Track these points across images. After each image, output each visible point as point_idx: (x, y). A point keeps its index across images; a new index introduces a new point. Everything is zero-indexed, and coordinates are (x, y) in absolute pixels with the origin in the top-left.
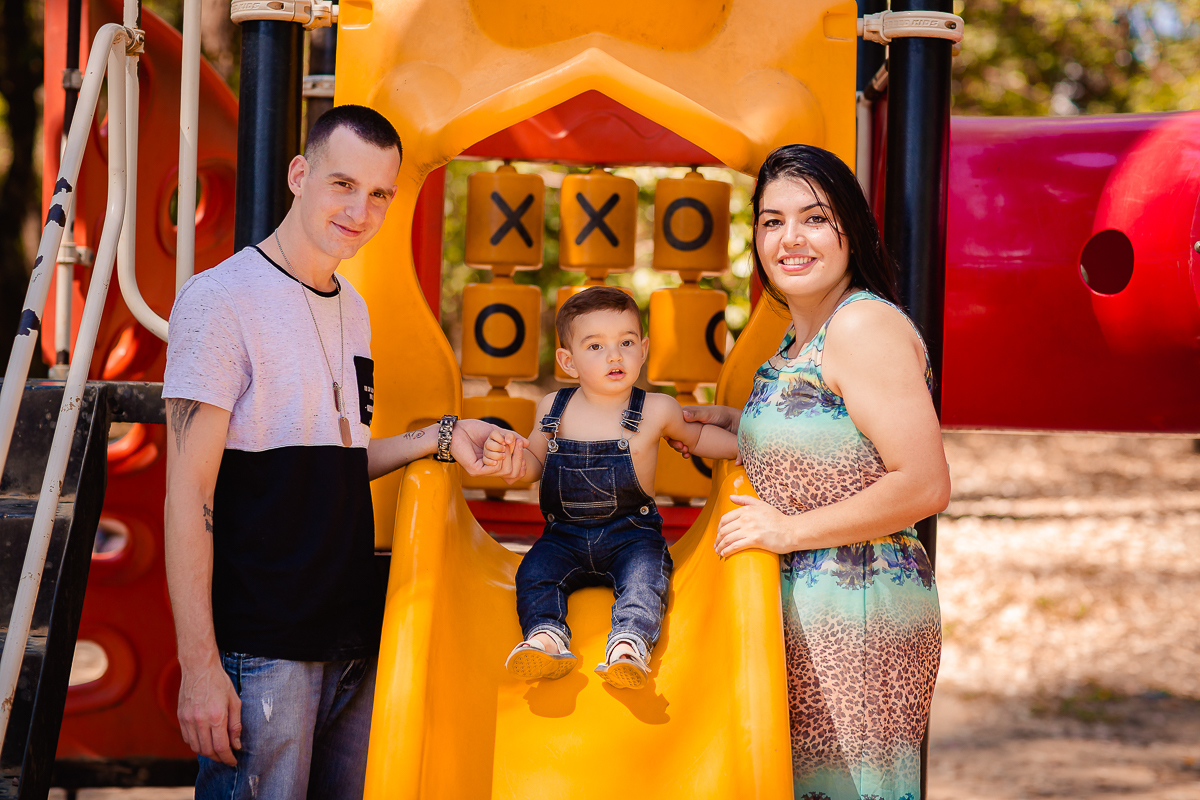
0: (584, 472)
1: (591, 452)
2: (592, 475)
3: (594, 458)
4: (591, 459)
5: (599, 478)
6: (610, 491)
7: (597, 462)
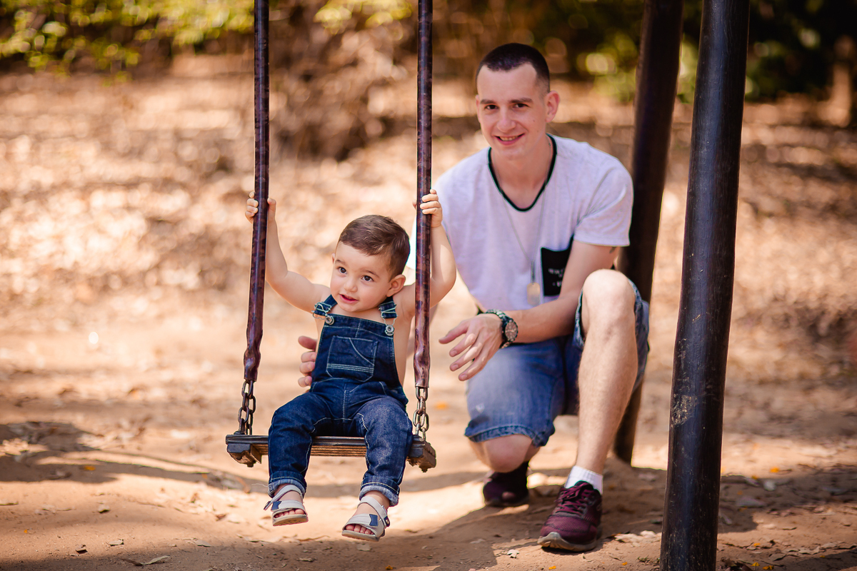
0: (352, 340)
1: (361, 327)
2: (358, 344)
3: (363, 331)
4: (360, 331)
5: (363, 347)
6: (370, 359)
7: (364, 335)
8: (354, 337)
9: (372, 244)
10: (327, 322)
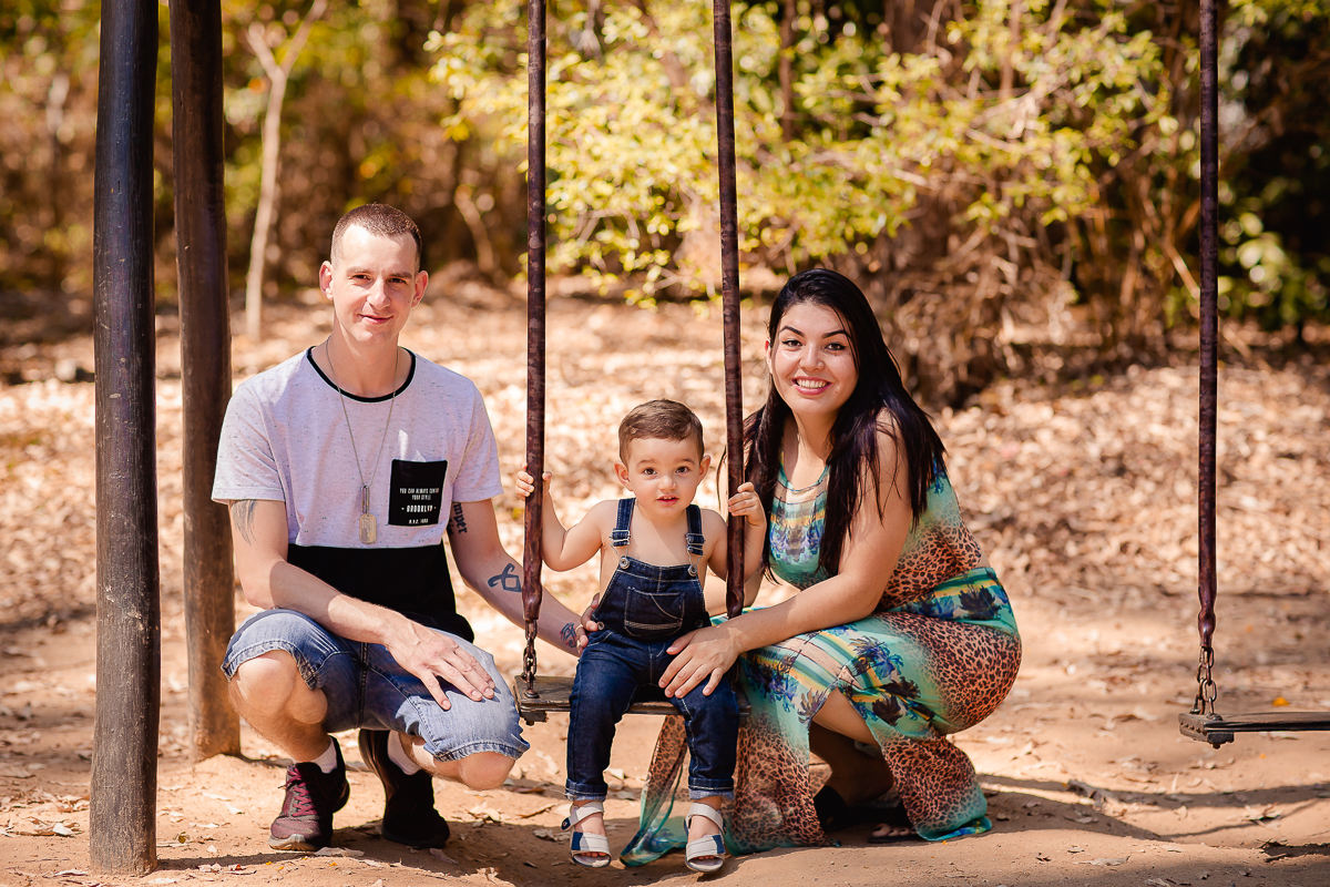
8: (656, 592)
9: (679, 427)
10: (623, 566)
